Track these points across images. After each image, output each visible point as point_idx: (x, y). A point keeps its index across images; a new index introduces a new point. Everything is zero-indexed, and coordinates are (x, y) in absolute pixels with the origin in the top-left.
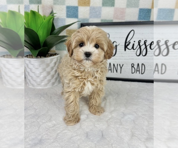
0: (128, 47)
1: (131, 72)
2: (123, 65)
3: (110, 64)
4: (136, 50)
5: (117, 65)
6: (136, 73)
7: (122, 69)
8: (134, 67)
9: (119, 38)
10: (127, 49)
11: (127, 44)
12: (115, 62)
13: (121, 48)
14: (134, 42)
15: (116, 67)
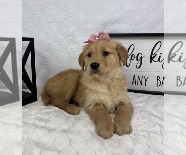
0: (154, 59)
1: (156, 85)
2: (148, 77)
3: (134, 76)
4: (162, 62)
5: (142, 77)
6: (162, 86)
7: (147, 81)
8: (160, 79)
9: (145, 49)
10: (152, 61)
11: (153, 56)
12: (140, 74)
13: (146, 60)
14: (161, 54)
15: (141, 79)
